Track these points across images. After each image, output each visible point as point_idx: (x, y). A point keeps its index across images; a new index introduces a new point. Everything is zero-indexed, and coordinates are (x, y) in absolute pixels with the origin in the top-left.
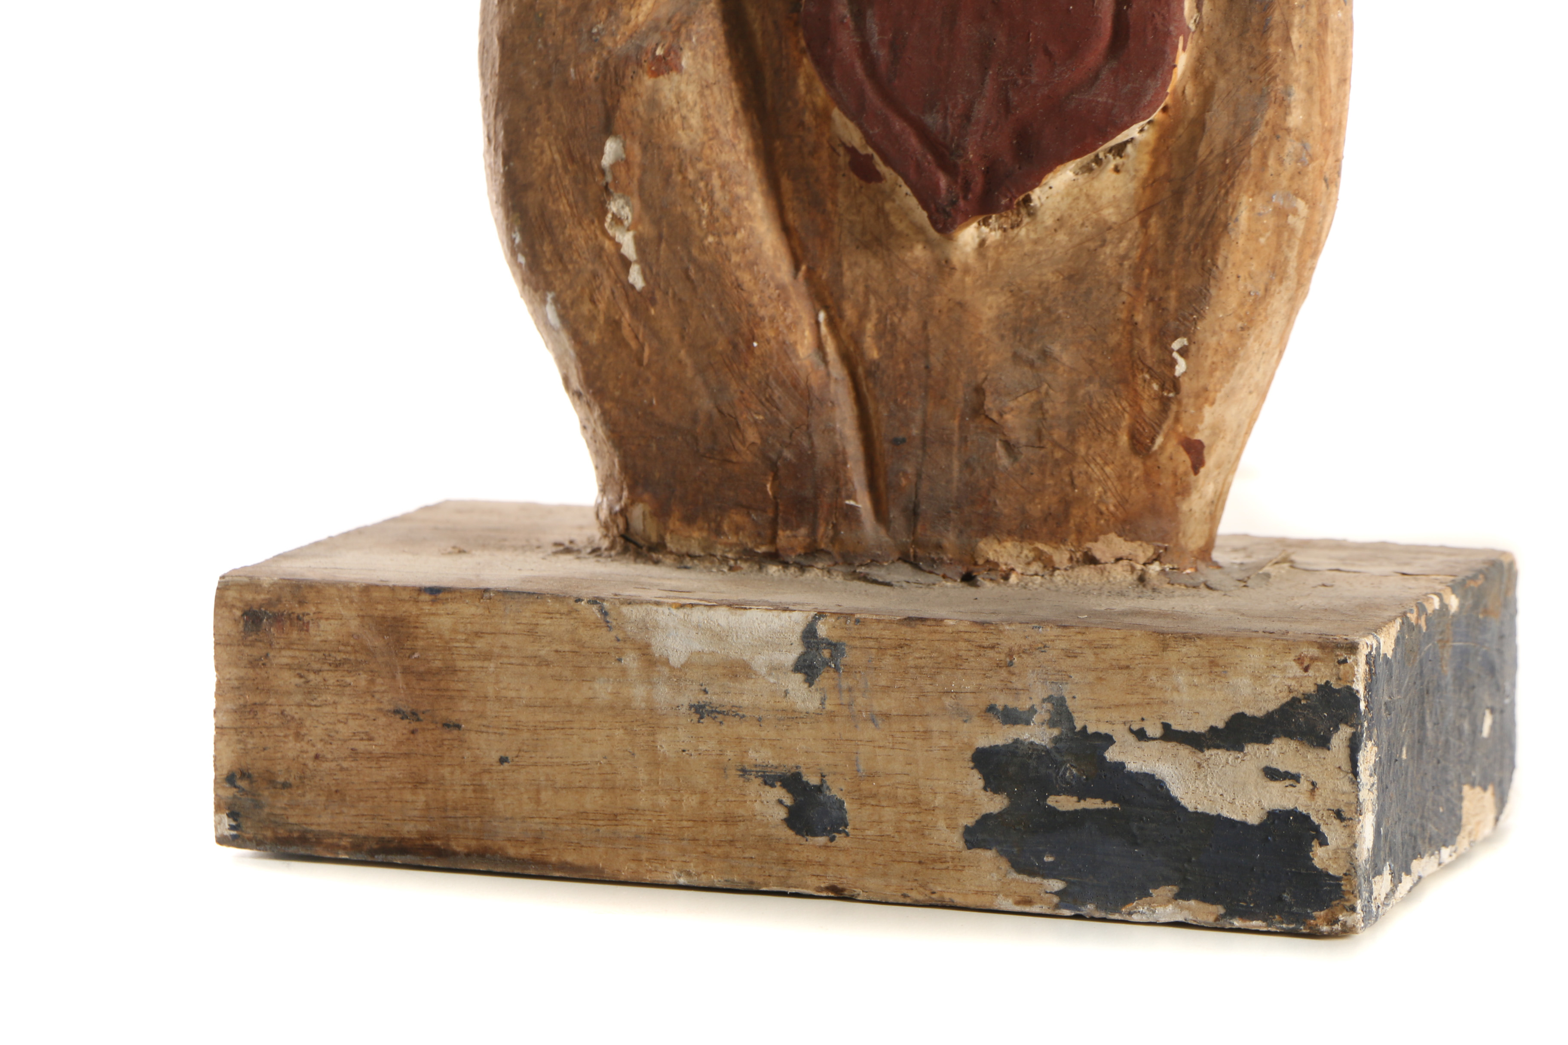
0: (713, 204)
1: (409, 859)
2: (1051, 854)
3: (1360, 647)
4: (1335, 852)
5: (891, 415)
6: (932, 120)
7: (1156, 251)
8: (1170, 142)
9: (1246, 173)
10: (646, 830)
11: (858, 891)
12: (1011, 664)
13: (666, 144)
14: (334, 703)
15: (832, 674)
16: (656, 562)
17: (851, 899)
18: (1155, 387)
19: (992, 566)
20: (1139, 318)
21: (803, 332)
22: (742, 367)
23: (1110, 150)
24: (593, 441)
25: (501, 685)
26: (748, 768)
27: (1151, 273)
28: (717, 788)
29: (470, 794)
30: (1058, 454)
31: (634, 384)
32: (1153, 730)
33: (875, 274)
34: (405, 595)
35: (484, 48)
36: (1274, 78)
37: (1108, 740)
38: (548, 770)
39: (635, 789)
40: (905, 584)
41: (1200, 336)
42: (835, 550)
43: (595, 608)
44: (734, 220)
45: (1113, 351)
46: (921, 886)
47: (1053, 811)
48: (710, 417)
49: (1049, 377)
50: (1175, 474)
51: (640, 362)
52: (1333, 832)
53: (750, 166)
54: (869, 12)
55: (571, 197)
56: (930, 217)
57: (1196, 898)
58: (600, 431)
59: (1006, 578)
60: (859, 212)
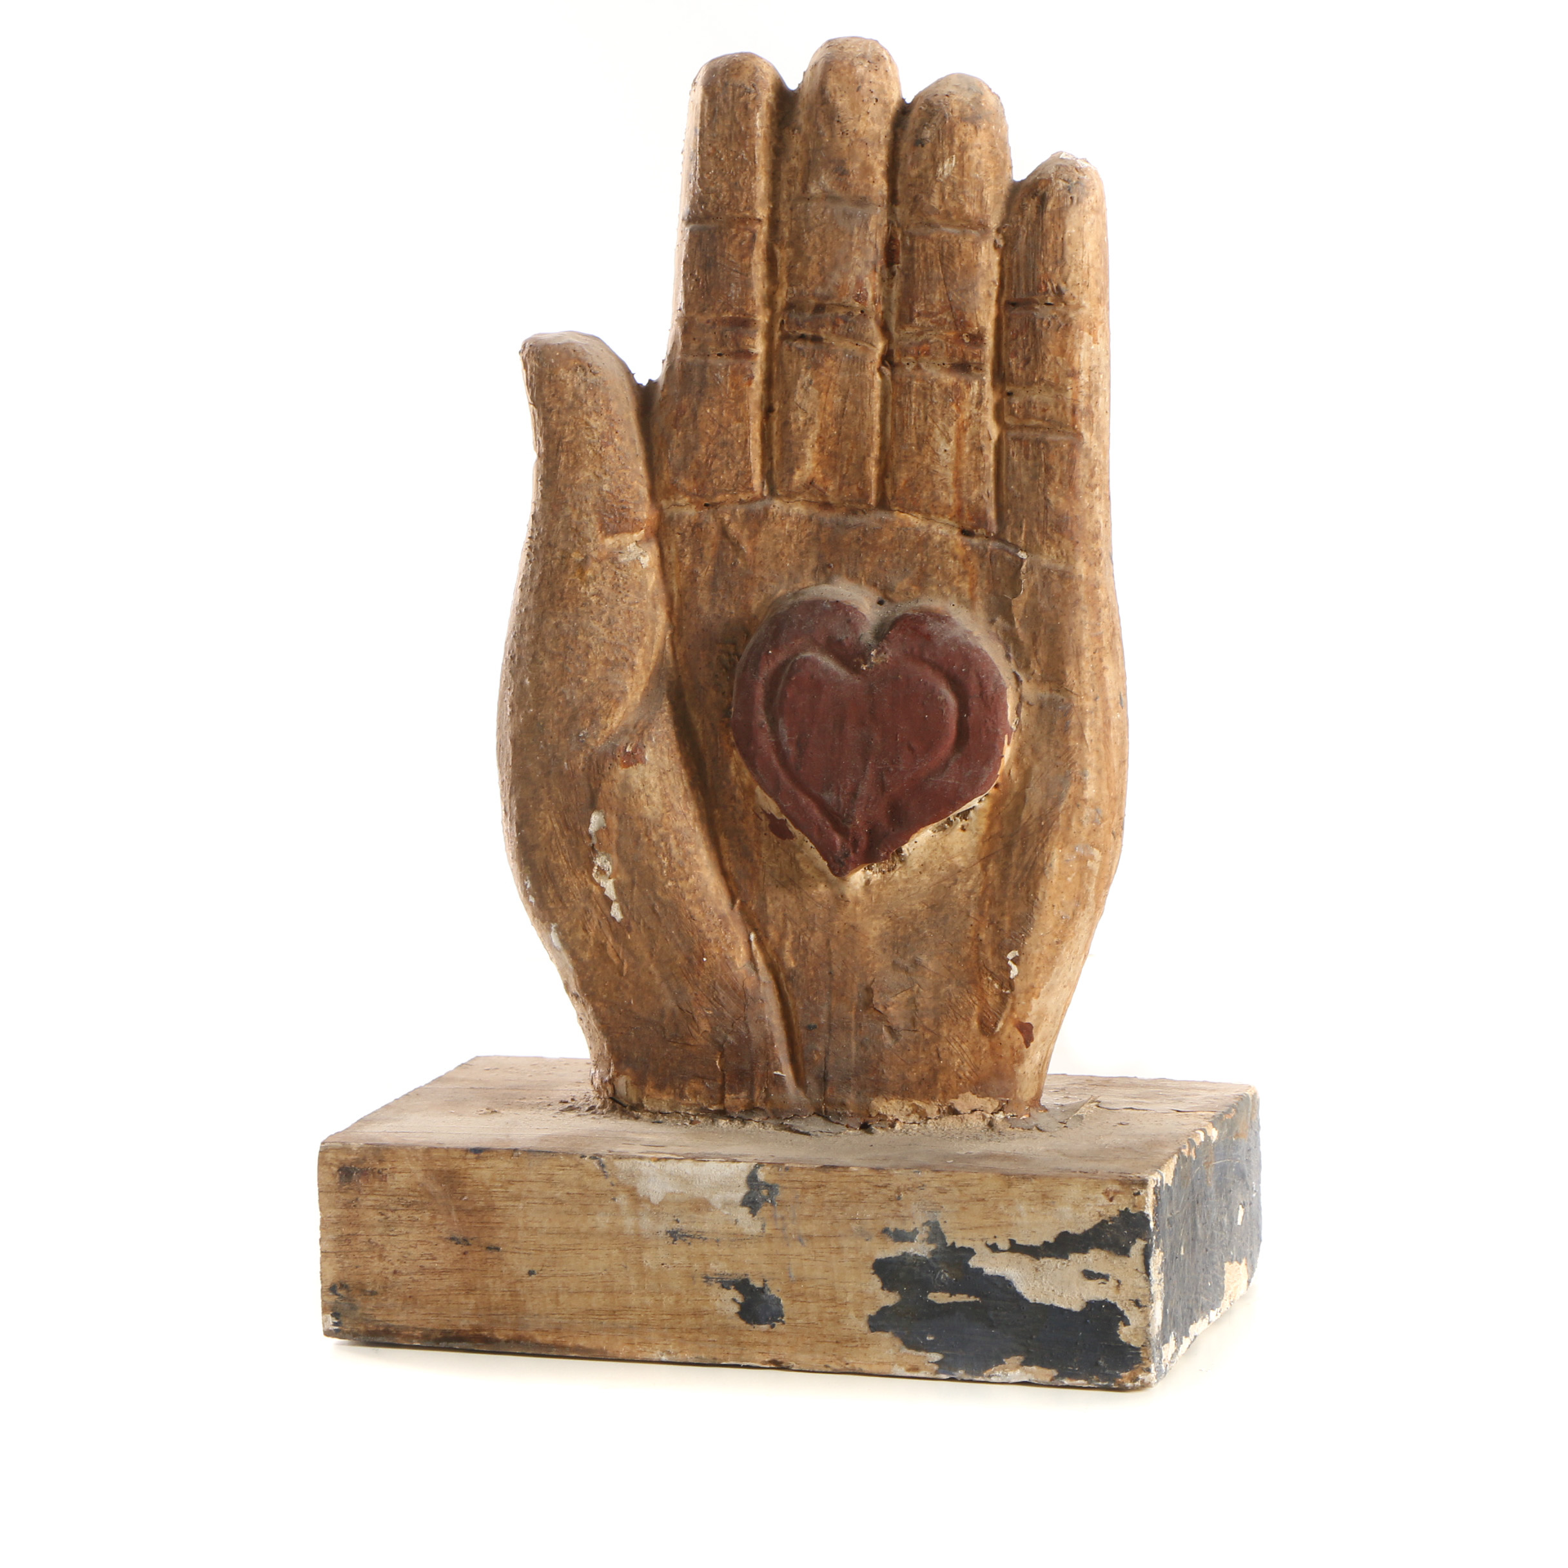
0: (671, 859)
1: (464, 1345)
2: (932, 1334)
3: (1149, 1183)
4: (1135, 1330)
5: (805, 1008)
6: (829, 797)
7: (994, 888)
8: (1001, 809)
9: (1057, 831)
10: (637, 1321)
11: (792, 1363)
12: (899, 1198)
13: (636, 815)
14: (407, 1233)
15: (769, 1207)
16: (637, 1118)
17: (788, 1369)
18: (996, 986)
19: (882, 1118)
20: (983, 936)
21: (739, 949)
22: (695, 976)
23: (958, 815)
24: (587, 1029)
25: (528, 1219)
26: (710, 1276)
27: (991, 904)
28: (688, 1291)
29: (507, 1298)
30: (928, 1036)
31: (617, 989)
32: (1003, 1245)
33: (790, 906)
34: (456, 1155)
35: (500, 747)
36: (1074, 763)
37: (971, 1252)
38: (564, 1279)
39: (628, 1293)
40: (819, 1134)
41: (1027, 949)
42: (767, 1108)
43: (595, 1162)
44: (686, 869)
45: (965, 960)
46: (838, 1359)
47: (932, 1304)
48: (673, 1013)
49: (919, 980)
50: (1012, 1048)
51: (621, 974)
52: (1133, 1315)
53: (697, 829)
54: (781, 720)
55: (567, 854)
56: (829, 865)
57: (1037, 1364)
58: (593, 1023)
59: (893, 1126)
60: (777, 860)
